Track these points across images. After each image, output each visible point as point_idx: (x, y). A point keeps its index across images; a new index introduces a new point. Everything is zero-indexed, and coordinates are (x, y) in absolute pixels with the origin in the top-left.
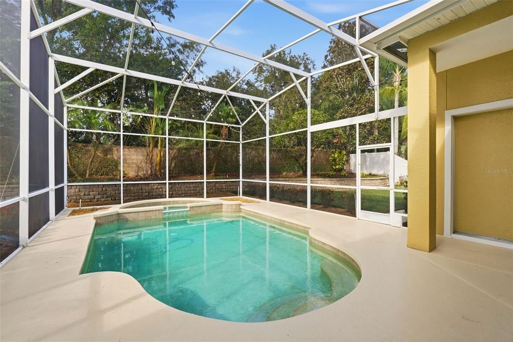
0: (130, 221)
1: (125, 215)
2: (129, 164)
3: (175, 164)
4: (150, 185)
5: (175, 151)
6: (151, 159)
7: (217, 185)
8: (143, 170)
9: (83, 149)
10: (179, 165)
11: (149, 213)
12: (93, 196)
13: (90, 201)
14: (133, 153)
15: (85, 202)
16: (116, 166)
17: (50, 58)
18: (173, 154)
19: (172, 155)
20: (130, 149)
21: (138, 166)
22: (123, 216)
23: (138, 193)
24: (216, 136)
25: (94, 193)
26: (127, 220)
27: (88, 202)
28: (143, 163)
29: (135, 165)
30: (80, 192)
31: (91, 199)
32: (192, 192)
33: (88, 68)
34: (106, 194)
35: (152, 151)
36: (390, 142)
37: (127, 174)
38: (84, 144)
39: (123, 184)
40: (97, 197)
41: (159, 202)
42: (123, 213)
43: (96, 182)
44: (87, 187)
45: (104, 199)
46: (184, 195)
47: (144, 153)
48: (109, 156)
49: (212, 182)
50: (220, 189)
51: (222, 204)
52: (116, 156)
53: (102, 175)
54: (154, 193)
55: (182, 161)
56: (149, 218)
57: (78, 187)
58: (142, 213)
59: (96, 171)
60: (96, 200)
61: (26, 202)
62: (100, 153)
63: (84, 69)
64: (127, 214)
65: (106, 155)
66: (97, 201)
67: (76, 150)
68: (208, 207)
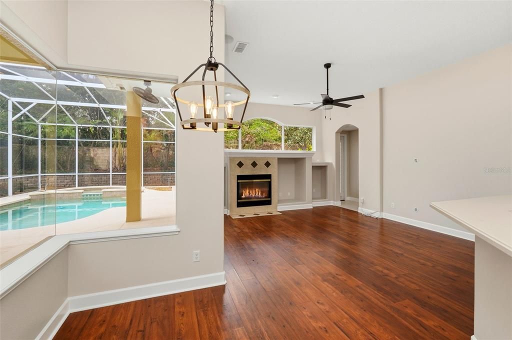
14: (105, 152)
17: (9, 101)
20: (103, 149)
29: (107, 161)
33: (32, 103)
37: (100, 168)
52: (93, 154)
60: (68, 185)
63: (30, 104)
65: (86, 154)
68: (118, 192)
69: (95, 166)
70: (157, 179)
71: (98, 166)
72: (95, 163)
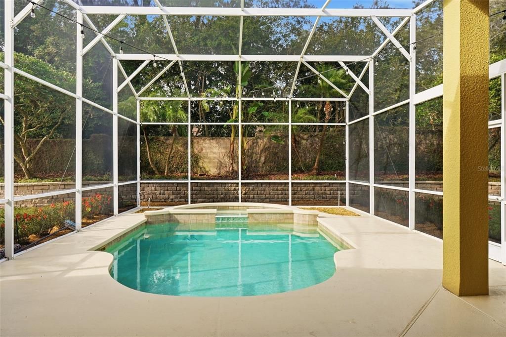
0: (180, 223)
1: (175, 216)
2: (211, 159)
3: (266, 158)
4: (227, 186)
5: (265, 140)
6: (233, 152)
7: (317, 188)
8: (226, 167)
9: (164, 143)
10: (270, 160)
11: (201, 216)
12: (167, 196)
13: (165, 201)
14: (215, 145)
15: (160, 201)
16: (196, 162)
17: (114, 59)
18: (262, 144)
19: (262, 146)
20: (211, 141)
21: (220, 161)
22: (174, 217)
23: (213, 194)
24: (311, 117)
25: (169, 192)
26: (178, 222)
27: (162, 202)
28: (226, 158)
29: (217, 161)
30: (156, 190)
31: (166, 199)
32: (280, 196)
33: (144, 61)
34: (179, 194)
35: (233, 142)
36: (500, 118)
37: (208, 171)
38: (166, 137)
39: (191, 183)
40: (171, 197)
41: (226, 206)
42: (174, 214)
43: (172, 180)
44: (162, 185)
45: (177, 200)
46: (268, 200)
47: (227, 144)
49: (309, 183)
50: (322, 194)
51: (293, 214)
52: (197, 149)
53: (182, 172)
54: (231, 196)
55: (275, 154)
56: (200, 222)
57: (154, 185)
58: (193, 216)
59: (177, 167)
60: (170, 200)
61: (80, 193)
62: (181, 146)
64: (179, 216)
65: (186, 149)
66: (171, 202)
67: (158, 145)
69: (201, 168)
70: (305, 193)
71: (205, 168)
72: (200, 164)
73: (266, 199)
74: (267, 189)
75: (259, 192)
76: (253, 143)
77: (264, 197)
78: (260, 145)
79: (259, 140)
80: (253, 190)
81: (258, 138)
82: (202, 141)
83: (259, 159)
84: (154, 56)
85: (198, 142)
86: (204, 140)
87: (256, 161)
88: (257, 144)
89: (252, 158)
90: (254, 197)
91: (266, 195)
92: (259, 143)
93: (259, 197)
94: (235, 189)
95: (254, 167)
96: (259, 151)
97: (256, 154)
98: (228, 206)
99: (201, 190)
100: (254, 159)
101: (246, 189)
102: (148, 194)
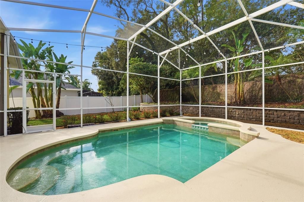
1: (176, 122)
6: (235, 90)
11: (185, 123)
16: (219, 96)
21: (231, 96)
26: (176, 125)
35: (236, 84)
37: (225, 101)
48: (215, 91)
51: (239, 131)
52: (219, 90)
58: (182, 123)
62: (211, 89)
65: (214, 90)
69: (221, 99)
70: (289, 118)
71: (223, 100)
72: (221, 98)
73: (253, 118)
74: (254, 113)
75: (248, 114)
76: (253, 85)
77: (251, 117)
78: (259, 85)
79: (257, 82)
80: (244, 113)
81: (257, 81)
82: (222, 86)
83: (258, 94)
84: (171, 50)
85: (219, 87)
86: (223, 85)
87: (255, 95)
88: (256, 85)
89: (252, 94)
90: (244, 116)
91: (253, 116)
92: (258, 85)
93: (247, 117)
94: (232, 111)
95: (254, 99)
96: (258, 89)
97: (255, 91)
98: (215, 120)
99: (213, 110)
100: (253, 94)
101: (239, 111)
102: (190, 111)
